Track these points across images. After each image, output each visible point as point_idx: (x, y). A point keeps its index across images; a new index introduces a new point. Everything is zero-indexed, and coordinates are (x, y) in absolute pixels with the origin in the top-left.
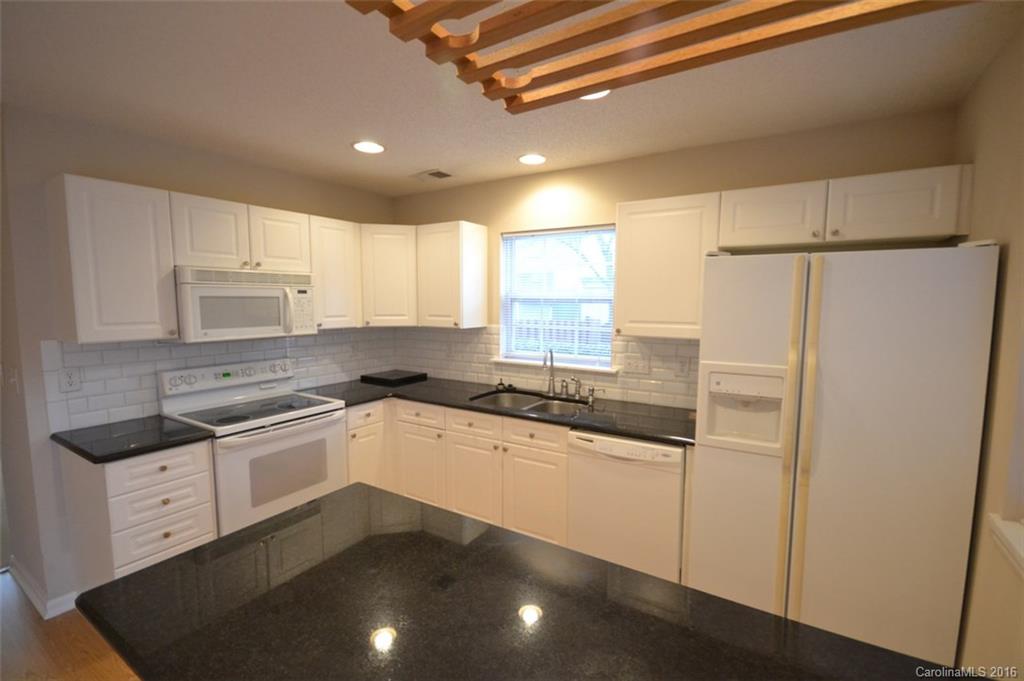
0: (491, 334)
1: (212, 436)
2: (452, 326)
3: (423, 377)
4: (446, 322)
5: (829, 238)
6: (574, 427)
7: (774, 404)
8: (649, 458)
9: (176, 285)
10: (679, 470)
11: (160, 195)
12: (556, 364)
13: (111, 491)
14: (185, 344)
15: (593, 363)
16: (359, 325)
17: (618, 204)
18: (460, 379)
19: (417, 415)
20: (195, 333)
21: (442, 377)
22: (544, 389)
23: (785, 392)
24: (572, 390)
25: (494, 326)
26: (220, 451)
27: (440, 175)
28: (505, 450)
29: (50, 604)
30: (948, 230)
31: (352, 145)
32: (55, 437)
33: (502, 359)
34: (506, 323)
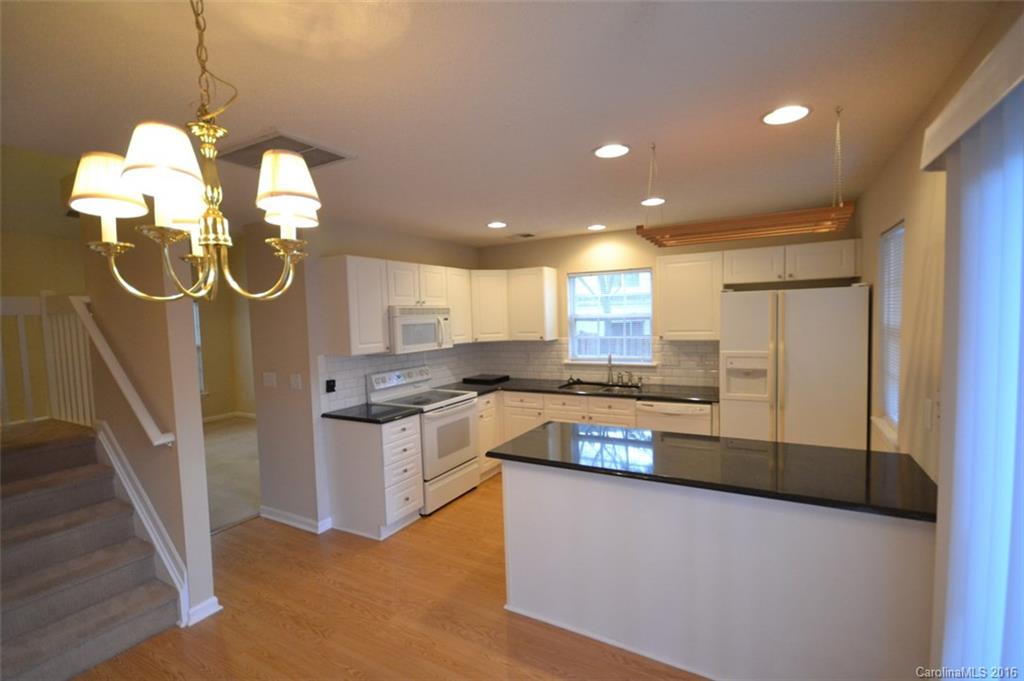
0: (560, 344)
1: (421, 412)
2: (538, 339)
3: (506, 378)
4: (534, 337)
5: (788, 279)
6: (639, 398)
7: (762, 373)
8: (690, 412)
9: (389, 318)
10: (709, 418)
11: (381, 262)
12: (613, 363)
13: (385, 440)
14: (394, 355)
15: (639, 360)
16: (470, 341)
17: (658, 258)
18: (537, 377)
19: (522, 401)
20: (401, 349)
21: (521, 377)
22: (605, 381)
23: (768, 366)
24: (625, 380)
25: (564, 339)
26: (426, 421)
27: (528, 235)
28: (591, 418)
29: (320, 524)
30: (849, 273)
31: (486, 225)
32: (324, 416)
33: (570, 362)
34: (572, 336)
